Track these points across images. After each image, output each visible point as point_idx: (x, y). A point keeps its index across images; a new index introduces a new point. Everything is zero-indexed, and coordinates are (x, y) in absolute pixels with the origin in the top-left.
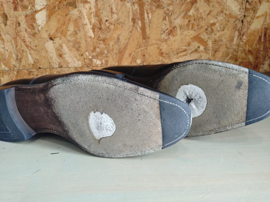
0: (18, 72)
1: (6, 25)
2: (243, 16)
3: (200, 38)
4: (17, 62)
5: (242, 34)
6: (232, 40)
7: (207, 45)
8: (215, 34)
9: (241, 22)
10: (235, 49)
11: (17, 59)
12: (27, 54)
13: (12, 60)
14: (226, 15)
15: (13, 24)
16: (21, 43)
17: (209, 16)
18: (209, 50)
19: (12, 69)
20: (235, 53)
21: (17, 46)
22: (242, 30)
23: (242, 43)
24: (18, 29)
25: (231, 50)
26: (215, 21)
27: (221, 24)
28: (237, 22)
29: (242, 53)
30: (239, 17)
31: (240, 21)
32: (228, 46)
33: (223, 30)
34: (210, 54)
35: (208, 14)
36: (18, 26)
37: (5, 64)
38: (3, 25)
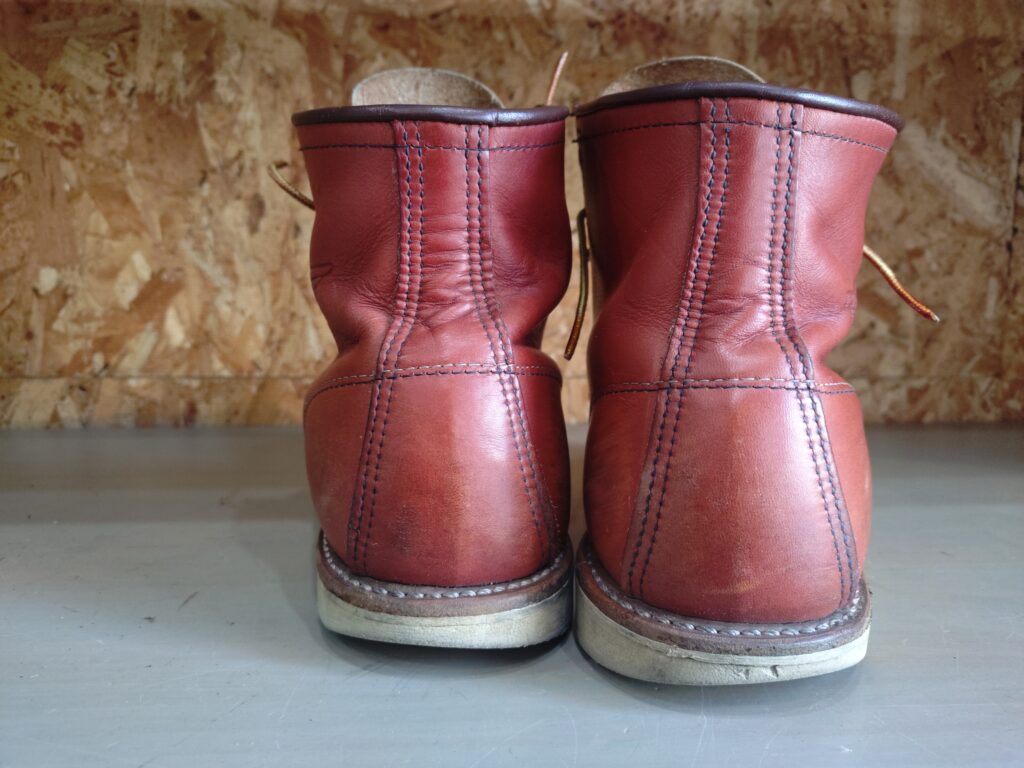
0: (262, 387)
1: (254, 229)
2: (1010, 232)
3: (875, 295)
4: (268, 351)
5: (1011, 286)
6: (980, 304)
7: (899, 318)
8: (924, 286)
9: (1004, 249)
10: (993, 337)
11: (269, 343)
12: (304, 325)
13: (251, 344)
14: (954, 224)
15: (278, 229)
16: (292, 289)
17: (902, 228)
18: (905, 336)
19: (245, 374)
20: (993, 350)
21: (275, 300)
22: (1009, 274)
23: (1013, 317)
24: (292, 244)
25: (980, 341)
26: (922, 242)
27: (941, 254)
28: (992, 248)
29: (1016, 350)
30: (998, 233)
31: (1000, 245)
32: (970, 325)
33: (949, 272)
34: (911, 350)
35: (900, 221)
36: (291, 234)
37: (224, 359)
38: (244, 232)
